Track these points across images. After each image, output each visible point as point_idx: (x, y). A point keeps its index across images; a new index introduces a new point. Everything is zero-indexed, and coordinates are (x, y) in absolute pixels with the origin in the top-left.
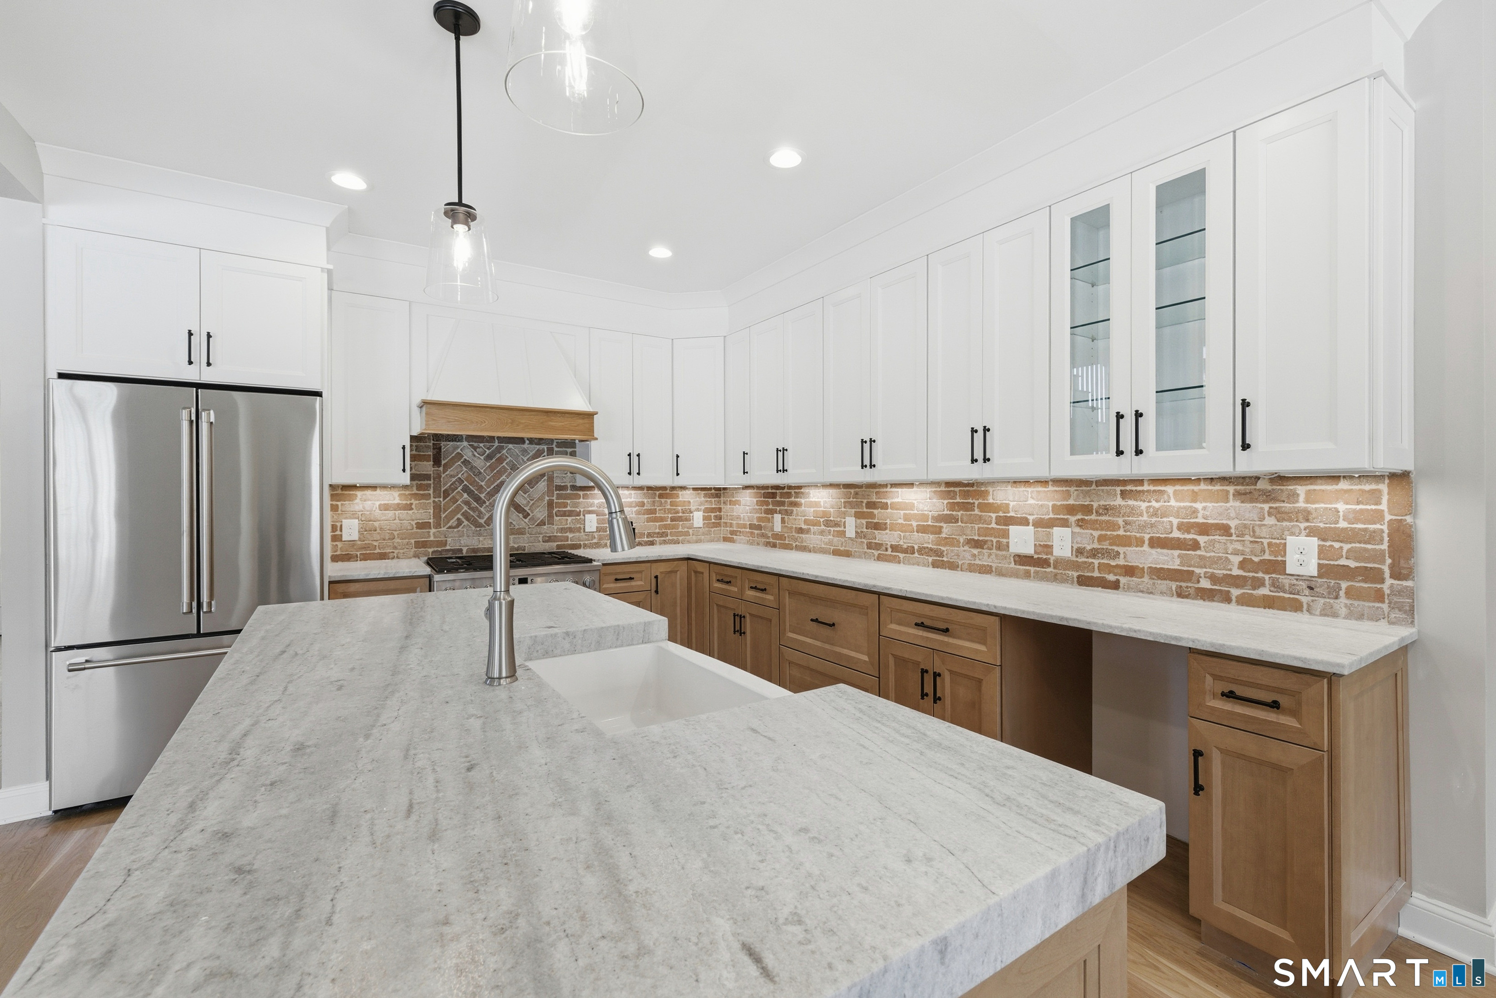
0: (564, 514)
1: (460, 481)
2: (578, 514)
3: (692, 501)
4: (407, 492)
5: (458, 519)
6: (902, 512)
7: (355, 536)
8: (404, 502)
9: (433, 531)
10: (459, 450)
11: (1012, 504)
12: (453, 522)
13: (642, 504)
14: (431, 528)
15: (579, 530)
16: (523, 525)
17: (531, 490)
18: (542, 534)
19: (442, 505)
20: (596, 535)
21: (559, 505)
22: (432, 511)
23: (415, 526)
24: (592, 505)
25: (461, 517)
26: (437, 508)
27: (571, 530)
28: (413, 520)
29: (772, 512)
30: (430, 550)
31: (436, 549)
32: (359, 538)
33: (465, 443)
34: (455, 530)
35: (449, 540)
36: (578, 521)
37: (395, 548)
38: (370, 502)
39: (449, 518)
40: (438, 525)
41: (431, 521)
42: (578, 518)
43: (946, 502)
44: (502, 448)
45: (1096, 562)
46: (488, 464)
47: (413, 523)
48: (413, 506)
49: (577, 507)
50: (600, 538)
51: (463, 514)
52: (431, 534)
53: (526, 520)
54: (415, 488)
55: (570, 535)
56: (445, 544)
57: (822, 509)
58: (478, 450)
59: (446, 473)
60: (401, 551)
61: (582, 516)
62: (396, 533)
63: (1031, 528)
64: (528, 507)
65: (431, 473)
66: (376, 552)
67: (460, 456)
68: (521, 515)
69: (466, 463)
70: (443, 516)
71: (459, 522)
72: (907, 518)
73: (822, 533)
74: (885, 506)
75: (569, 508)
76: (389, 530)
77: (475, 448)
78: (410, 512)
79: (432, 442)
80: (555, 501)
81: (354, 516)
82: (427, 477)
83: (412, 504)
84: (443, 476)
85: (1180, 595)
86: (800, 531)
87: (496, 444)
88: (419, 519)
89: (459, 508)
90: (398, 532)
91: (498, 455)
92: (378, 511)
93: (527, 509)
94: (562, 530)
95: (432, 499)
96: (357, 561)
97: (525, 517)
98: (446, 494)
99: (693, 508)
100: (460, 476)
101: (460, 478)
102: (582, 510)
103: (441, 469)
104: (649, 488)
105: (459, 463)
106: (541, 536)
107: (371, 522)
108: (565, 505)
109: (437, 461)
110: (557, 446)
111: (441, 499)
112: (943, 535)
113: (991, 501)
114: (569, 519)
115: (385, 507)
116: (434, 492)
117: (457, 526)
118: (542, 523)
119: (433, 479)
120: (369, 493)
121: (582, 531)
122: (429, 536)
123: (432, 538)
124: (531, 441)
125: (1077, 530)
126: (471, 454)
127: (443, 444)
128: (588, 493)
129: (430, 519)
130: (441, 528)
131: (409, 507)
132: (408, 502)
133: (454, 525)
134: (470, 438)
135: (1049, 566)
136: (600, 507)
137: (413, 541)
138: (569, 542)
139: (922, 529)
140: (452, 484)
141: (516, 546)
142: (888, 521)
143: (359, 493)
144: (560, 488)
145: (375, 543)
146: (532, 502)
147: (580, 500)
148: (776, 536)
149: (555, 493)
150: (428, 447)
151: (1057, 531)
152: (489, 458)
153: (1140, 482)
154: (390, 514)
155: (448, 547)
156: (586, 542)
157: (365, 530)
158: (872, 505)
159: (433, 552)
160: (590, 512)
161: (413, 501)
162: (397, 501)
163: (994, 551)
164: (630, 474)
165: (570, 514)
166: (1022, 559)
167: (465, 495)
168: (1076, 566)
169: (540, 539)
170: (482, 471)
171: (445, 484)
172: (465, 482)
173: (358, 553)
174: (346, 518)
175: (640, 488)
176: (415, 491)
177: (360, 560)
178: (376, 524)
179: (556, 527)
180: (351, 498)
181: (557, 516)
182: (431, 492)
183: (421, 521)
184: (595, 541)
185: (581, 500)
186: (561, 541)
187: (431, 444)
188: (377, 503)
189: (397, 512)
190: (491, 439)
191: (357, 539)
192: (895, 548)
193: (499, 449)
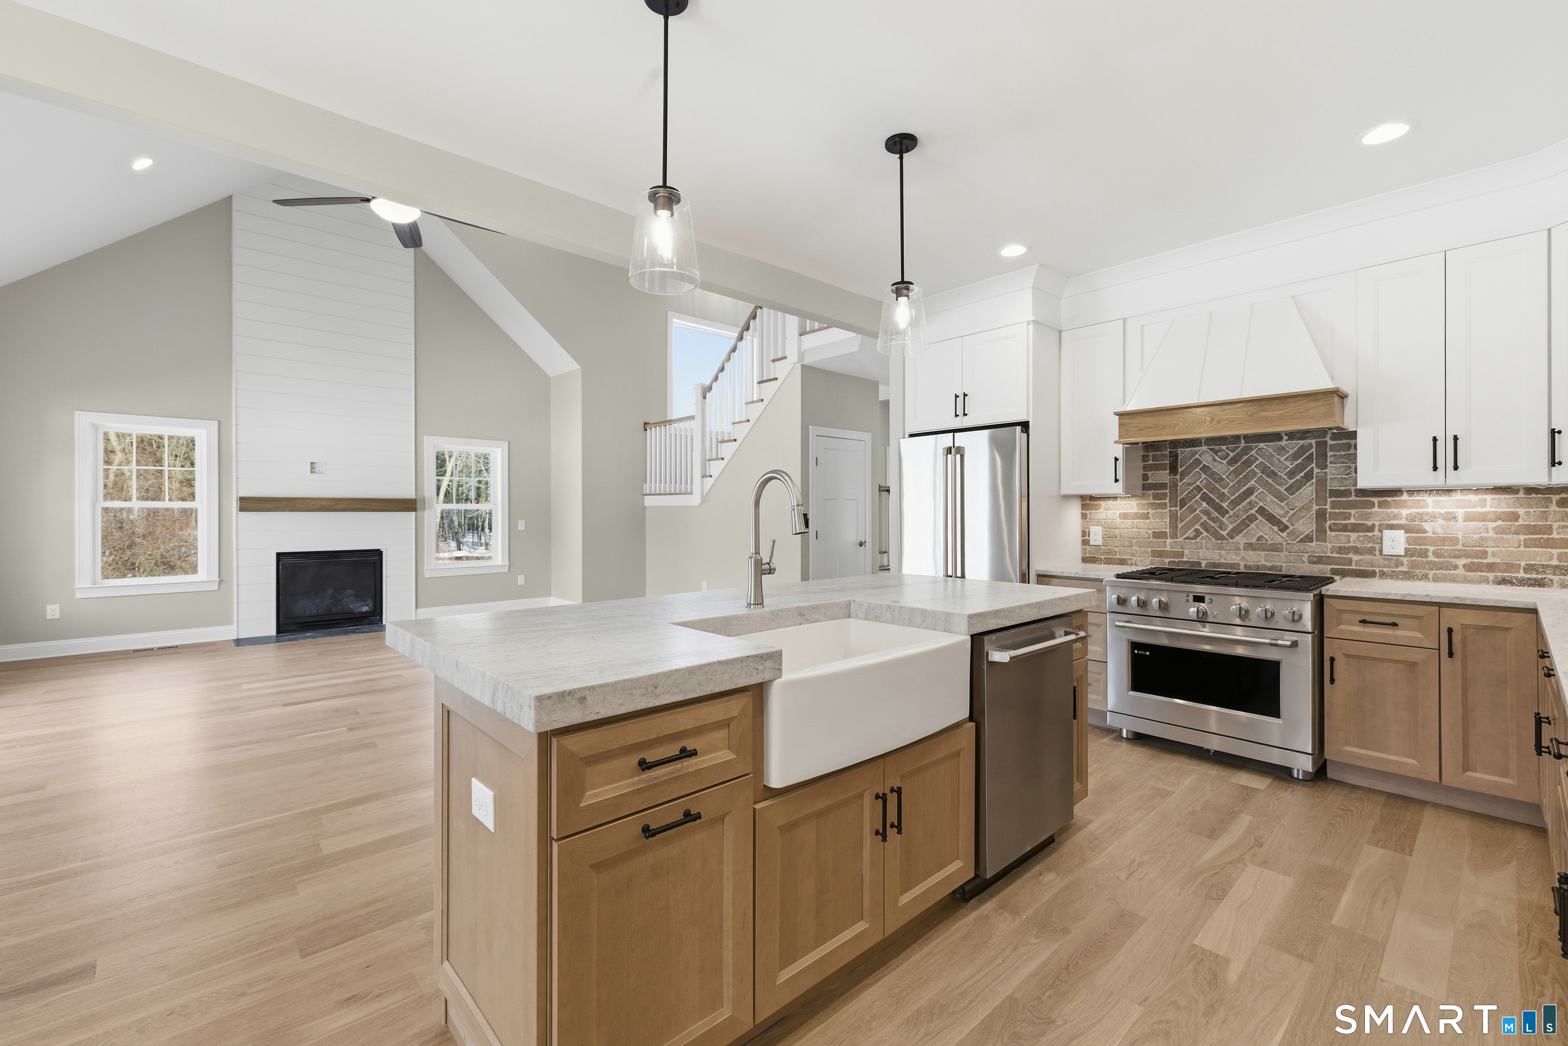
0: (1345, 528)
1: (1199, 489)
2: (1371, 529)
4: (1144, 502)
5: (1196, 530)
7: (1099, 542)
8: (1142, 511)
9: (1169, 541)
10: (1197, 456)
12: (1190, 533)
14: (1167, 539)
15: (1371, 551)
16: (1278, 539)
17: (1291, 497)
18: (1307, 553)
19: (1179, 514)
20: (1405, 560)
21: (1334, 516)
22: (1168, 521)
23: (1151, 535)
24: (1395, 517)
25: (1199, 528)
26: (1174, 517)
27: (1356, 550)
28: (1150, 529)
30: (1167, 560)
31: (1172, 560)
32: (1103, 544)
33: (1205, 448)
34: (1193, 541)
35: (1186, 552)
36: (1371, 540)
37: (1133, 555)
38: (1111, 512)
39: (1186, 529)
40: (1174, 536)
41: (1168, 530)
42: (1370, 534)
44: (1251, 449)
46: (1232, 469)
47: (1150, 532)
48: (1150, 516)
49: (1367, 519)
50: (1413, 565)
51: (1201, 525)
52: (1168, 544)
53: (1284, 534)
54: (1151, 497)
55: (1355, 558)
56: (1182, 555)
58: (1219, 453)
59: (1183, 482)
60: (1139, 559)
61: (1376, 533)
62: (1134, 541)
64: (1287, 518)
65: (1168, 481)
66: (1116, 557)
67: (1198, 462)
68: (1276, 528)
69: (1205, 469)
70: (1180, 526)
71: (1198, 534)
75: (1352, 521)
76: (1127, 537)
77: (1216, 452)
78: (1147, 521)
79: (1169, 450)
80: (1329, 510)
81: (1098, 523)
82: (1163, 486)
83: (1149, 513)
84: (1180, 484)
87: (1243, 444)
88: (1156, 529)
89: (1197, 518)
90: (1136, 540)
91: (1245, 457)
92: (1118, 520)
93: (1284, 520)
94: (1340, 550)
95: (1169, 508)
96: (1101, 564)
97: (1282, 530)
98: (1183, 503)
100: (1198, 483)
101: (1198, 486)
102: (1377, 523)
103: (1178, 477)
105: (1198, 470)
106: (1306, 555)
107: (1113, 530)
108: (1348, 516)
109: (1173, 470)
110: (1332, 439)
111: (1178, 508)
114: (1354, 536)
115: (1124, 516)
116: (1169, 501)
117: (1195, 537)
118: (1308, 539)
119: (1170, 488)
120: (1110, 502)
121: (1377, 553)
122: (1166, 546)
123: (1168, 548)
124: (1292, 435)
126: (1210, 459)
127: (1179, 450)
128: (1389, 499)
129: (1167, 528)
130: (1177, 538)
131: (1146, 516)
132: (1145, 512)
133: (1192, 536)
134: (1211, 441)
136: (1412, 520)
137: (1149, 550)
138: (1354, 567)
140: (1189, 493)
141: (1269, 564)
143: (1103, 503)
144: (1335, 493)
145: (1116, 549)
146: (1292, 512)
147: (1373, 510)
149: (1329, 500)
150: (1165, 455)
152: (1233, 461)
154: (1129, 522)
155: (1185, 559)
156: (1385, 570)
157: (1108, 537)
159: (1169, 562)
160: (1392, 527)
161: (1150, 511)
162: (1135, 510)
164: (1436, 469)
165: (1355, 528)
167: (1204, 504)
169: (1305, 559)
170: (1224, 477)
171: (1182, 493)
172: (1204, 490)
173: (1102, 557)
174: (1093, 525)
176: (1152, 501)
177: (1104, 564)
178: (1117, 531)
179: (1330, 546)
180: (1097, 507)
181: (1331, 530)
182: (1167, 501)
183: (1157, 531)
184: (1404, 569)
185: (1376, 509)
186: (1340, 564)
187: (1168, 452)
188: (1118, 512)
189: (1135, 521)
190: (1237, 438)
191: (1101, 544)
193: (1246, 451)
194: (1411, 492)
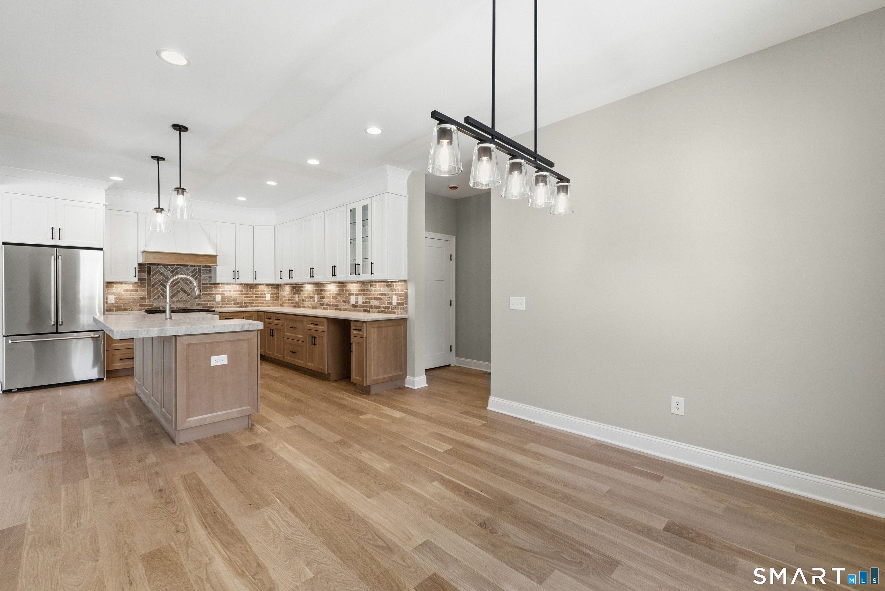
0: (206, 294)
1: (159, 281)
2: (212, 294)
3: (265, 290)
4: (136, 285)
5: (158, 296)
6: (329, 292)
7: (113, 302)
8: (135, 289)
9: (147, 300)
10: (159, 269)
11: (351, 289)
12: (156, 297)
13: (242, 291)
14: (146, 299)
15: (213, 301)
16: (187, 298)
17: (191, 285)
18: (196, 302)
19: (151, 290)
20: (220, 303)
21: (203, 291)
22: (147, 292)
23: (139, 298)
24: (219, 291)
25: (159, 295)
26: (149, 292)
27: (209, 301)
28: (139, 296)
29: (294, 294)
30: (146, 308)
31: (148, 307)
32: (115, 303)
33: (161, 266)
34: (157, 300)
35: (154, 304)
36: (212, 297)
37: (130, 307)
38: (120, 289)
39: (154, 295)
40: (149, 298)
41: (146, 296)
42: (212, 296)
43: (338, 289)
44: (178, 268)
45: (366, 305)
46: (172, 274)
47: (139, 297)
48: (138, 291)
49: (212, 292)
50: (223, 304)
51: (160, 294)
52: (146, 301)
53: (189, 297)
54: (139, 284)
55: (209, 303)
56: (152, 305)
57: (309, 292)
58: (167, 269)
59: (153, 278)
60: (133, 308)
61: (214, 295)
62: (131, 301)
63: (354, 296)
64: (190, 292)
65: (146, 277)
66: (122, 308)
67: (159, 271)
68: (186, 295)
69: (162, 274)
70: (152, 295)
71: (159, 297)
72: (330, 294)
73: (309, 301)
74: (325, 291)
75: (208, 292)
76: (128, 300)
77: (166, 268)
78: (137, 293)
79: (147, 265)
80: (202, 289)
81: (112, 294)
82: (145, 279)
83: (138, 290)
84: (152, 279)
85: (379, 313)
86: (303, 300)
87: (175, 266)
88: (141, 296)
89: (159, 292)
90: (132, 301)
91: (176, 271)
92: (123, 292)
93: (189, 292)
94: (205, 301)
95: (147, 288)
96: (114, 311)
97: (188, 295)
98: (153, 286)
99: (266, 293)
100: (159, 279)
101: (159, 280)
102: (214, 293)
103: (151, 276)
104: (245, 284)
105: (159, 274)
106: (196, 303)
107: (120, 297)
108: (206, 291)
109: (149, 273)
110: (203, 267)
111: (151, 288)
112: (338, 300)
113: (347, 288)
114: (208, 296)
115: (126, 291)
116: (148, 285)
117: (158, 299)
118: (196, 298)
119: (147, 280)
120: (119, 285)
121: (214, 301)
122: (146, 302)
123: (147, 303)
124: (191, 266)
125: (363, 296)
126: (164, 271)
127: (151, 266)
128: (217, 286)
129: (146, 295)
130: (151, 299)
131: (137, 291)
132: (137, 289)
133: (156, 298)
134: (163, 265)
135: (358, 307)
136: (222, 292)
137: (138, 304)
138: (208, 306)
139: (333, 298)
140: (155, 282)
141: (184, 307)
142: (326, 296)
143: (115, 285)
144: (204, 284)
145: (122, 305)
146: (192, 289)
147: (213, 289)
148: (297, 303)
149: (202, 286)
150: (145, 267)
151: (359, 296)
152: (172, 272)
153: (373, 282)
154: (128, 293)
155: (154, 307)
156: (216, 306)
157: (118, 299)
158: (322, 290)
159: (147, 309)
160: (218, 294)
161: (138, 289)
162: (131, 288)
163: (348, 304)
164: (234, 278)
165: (209, 294)
166: (354, 306)
167: (161, 286)
168: (363, 306)
169: (195, 304)
170: (169, 277)
171: (152, 282)
172: (162, 281)
173: (114, 309)
174: (109, 295)
175: (241, 284)
176: (139, 285)
177: (115, 311)
178: (122, 297)
179: (202, 300)
180: (112, 287)
181: (203, 295)
182: (146, 285)
183: (142, 297)
184: (220, 305)
185: (214, 289)
186: (205, 305)
187: (146, 267)
188: (123, 289)
189: (131, 293)
190: (173, 265)
191: (114, 303)
192: (327, 305)
193: (177, 269)
194: (222, 284)
